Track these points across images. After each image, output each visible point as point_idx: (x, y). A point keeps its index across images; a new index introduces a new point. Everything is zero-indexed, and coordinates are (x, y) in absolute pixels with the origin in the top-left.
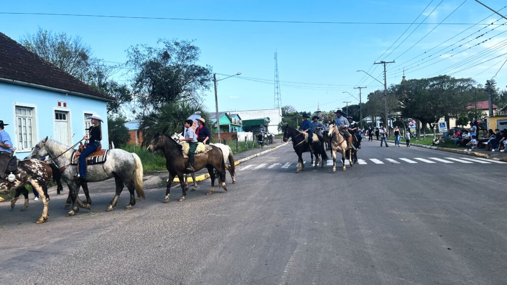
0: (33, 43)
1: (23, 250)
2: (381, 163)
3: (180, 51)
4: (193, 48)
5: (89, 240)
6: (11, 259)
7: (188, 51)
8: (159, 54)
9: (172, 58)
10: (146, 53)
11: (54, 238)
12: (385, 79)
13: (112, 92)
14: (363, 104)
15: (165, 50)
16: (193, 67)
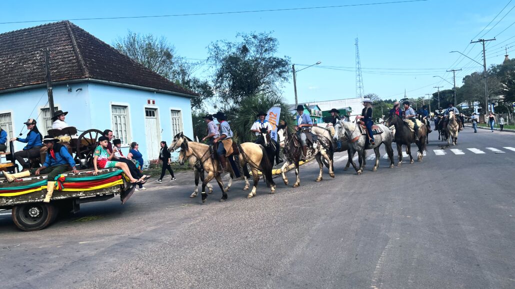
0: (124, 46)
1: (124, 237)
2: (482, 152)
3: (258, 44)
4: (271, 39)
5: (182, 229)
6: (113, 245)
7: (266, 43)
8: (238, 49)
9: (251, 51)
10: (226, 48)
11: (150, 226)
12: (485, 60)
13: (195, 88)
14: (457, 89)
15: (244, 44)
16: (272, 59)
